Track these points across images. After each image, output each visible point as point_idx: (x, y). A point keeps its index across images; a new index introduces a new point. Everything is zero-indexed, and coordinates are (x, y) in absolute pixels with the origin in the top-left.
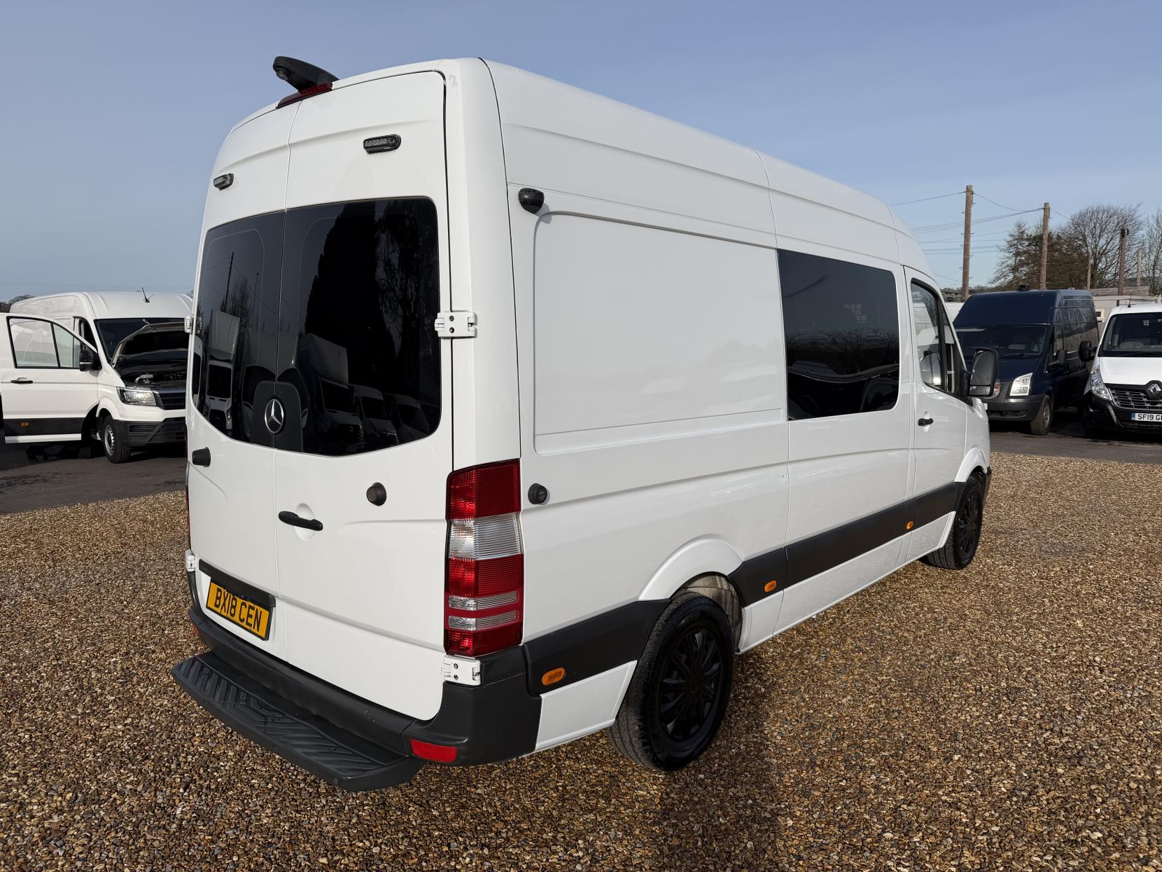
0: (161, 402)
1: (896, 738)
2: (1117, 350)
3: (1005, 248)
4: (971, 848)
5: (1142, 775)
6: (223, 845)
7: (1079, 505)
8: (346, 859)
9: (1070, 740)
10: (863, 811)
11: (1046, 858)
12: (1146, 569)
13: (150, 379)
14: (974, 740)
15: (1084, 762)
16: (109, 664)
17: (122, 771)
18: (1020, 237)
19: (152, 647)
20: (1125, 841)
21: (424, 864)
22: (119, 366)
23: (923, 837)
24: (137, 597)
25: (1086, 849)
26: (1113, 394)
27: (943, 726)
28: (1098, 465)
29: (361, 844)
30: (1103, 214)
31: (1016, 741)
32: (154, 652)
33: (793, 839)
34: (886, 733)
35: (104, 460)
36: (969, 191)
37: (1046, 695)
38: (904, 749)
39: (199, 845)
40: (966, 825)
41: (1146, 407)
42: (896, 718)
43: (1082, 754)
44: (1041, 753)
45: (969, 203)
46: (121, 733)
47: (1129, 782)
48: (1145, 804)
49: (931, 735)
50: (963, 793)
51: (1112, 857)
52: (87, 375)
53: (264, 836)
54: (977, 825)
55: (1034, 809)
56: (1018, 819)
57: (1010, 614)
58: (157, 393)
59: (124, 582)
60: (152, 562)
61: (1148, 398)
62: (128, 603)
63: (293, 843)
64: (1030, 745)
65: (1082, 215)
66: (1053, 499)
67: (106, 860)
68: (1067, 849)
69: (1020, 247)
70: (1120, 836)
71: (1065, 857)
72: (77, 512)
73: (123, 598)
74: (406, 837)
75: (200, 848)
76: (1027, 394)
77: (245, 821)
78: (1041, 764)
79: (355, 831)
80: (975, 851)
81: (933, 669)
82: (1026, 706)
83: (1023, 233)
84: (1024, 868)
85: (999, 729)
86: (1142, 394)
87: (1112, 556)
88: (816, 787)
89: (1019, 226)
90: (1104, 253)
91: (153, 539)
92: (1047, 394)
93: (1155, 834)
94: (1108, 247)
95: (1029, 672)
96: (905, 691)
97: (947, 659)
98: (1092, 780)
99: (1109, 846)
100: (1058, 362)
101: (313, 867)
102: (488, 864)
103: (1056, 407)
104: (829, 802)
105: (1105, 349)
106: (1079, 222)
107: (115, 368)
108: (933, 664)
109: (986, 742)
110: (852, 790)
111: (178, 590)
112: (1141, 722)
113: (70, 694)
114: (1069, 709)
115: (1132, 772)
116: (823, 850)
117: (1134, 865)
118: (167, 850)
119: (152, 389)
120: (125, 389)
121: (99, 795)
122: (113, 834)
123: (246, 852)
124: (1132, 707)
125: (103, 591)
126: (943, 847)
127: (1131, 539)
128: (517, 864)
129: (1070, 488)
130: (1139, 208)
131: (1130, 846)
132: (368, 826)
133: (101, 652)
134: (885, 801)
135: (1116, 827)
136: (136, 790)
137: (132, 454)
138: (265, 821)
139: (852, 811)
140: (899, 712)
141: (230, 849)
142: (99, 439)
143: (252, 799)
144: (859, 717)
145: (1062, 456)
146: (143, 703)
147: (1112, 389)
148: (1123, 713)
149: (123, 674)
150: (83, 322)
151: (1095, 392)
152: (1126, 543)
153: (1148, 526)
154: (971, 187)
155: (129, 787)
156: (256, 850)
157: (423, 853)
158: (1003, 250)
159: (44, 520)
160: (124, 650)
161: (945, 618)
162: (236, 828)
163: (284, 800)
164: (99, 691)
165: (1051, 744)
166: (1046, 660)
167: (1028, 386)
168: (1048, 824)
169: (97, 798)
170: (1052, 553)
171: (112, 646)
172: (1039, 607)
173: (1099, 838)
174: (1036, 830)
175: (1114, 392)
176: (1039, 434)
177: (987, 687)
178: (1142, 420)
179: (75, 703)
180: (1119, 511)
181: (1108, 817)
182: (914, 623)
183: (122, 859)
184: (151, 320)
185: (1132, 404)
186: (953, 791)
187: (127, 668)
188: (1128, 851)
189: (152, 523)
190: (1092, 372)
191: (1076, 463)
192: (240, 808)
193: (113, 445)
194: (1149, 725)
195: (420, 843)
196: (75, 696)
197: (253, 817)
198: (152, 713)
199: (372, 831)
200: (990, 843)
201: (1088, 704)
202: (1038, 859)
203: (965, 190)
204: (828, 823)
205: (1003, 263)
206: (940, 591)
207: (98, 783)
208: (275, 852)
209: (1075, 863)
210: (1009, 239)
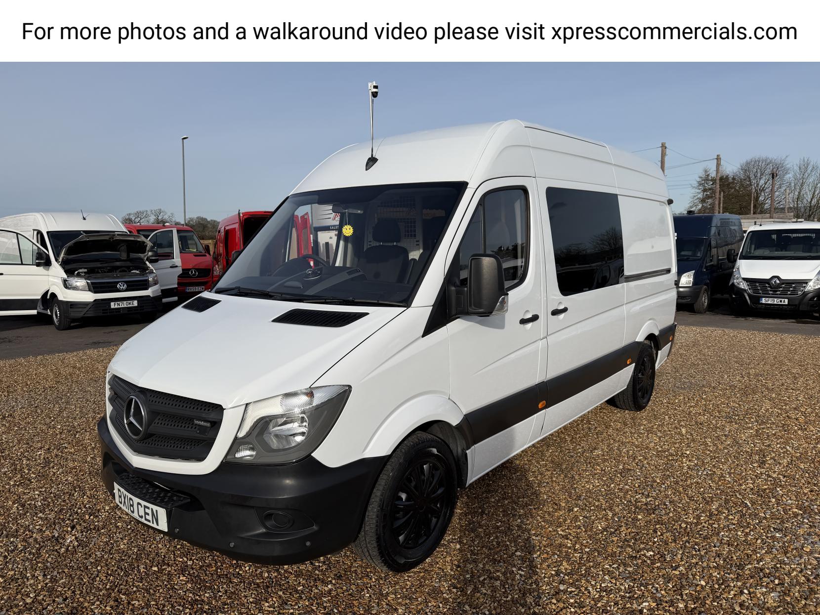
0: (92, 288)
1: (541, 498)
2: (752, 255)
3: (695, 186)
4: (568, 560)
5: (692, 519)
6: (93, 561)
7: (711, 358)
8: (170, 568)
9: (653, 500)
10: (506, 540)
11: (613, 566)
12: (740, 398)
13: (85, 273)
14: (590, 499)
15: (657, 512)
16: (36, 455)
17: (35, 518)
18: (706, 179)
19: (66, 445)
20: (666, 556)
21: (219, 570)
22: (63, 263)
23: (540, 555)
24: (61, 415)
25: (640, 561)
26: (748, 285)
27: (573, 492)
28: (731, 332)
29: (181, 560)
30: (762, 163)
31: (617, 500)
32: (66, 448)
33: (458, 556)
34: (535, 495)
35: (52, 327)
36: (664, 147)
37: (647, 473)
38: (544, 505)
39: (77, 560)
40: (570, 548)
41: (769, 294)
42: (544, 487)
43: (657, 508)
44: (631, 507)
45: (663, 155)
46: (37, 496)
47: (681, 524)
48: (687, 536)
49: (564, 497)
50: (574, 530)
51: (655, 566)
52: (41, 269)
53: (120, 555)
54: (576, 548)
55: (615, 539)
56: (603, 544)
57: (640, 425)
58: (89, 282)
59: (54, 406)
60: (75, 393)
61: (770, 287)
62: (55, 418)
63: (138, 559)
64: (625, 502)
65: (748, 164)
66: (694, 354)
67: (16, 569)
68: (628, 561)
69: (706, 185)
70: (665, 554)
71: (625, 565)
72: (29, 362)
73: (52, 415)
74: (211, 555)
75: (77, 562)
76: (691, 285)
77: (109, 548)
78: (629, 513)
79: (179, 552)
80: (570, 562)
81: (578, 458)
82: (631, 480)
83: (708, 175)
84: (598, 571)
85: (609, 493)
86: (767, 285)
87: (721, 390)
88: (481, 526)
89: (706, 171)
90: (763, 190)
91: (78, 378)
92: (705, 285)
93: (687, 553)
94: (766, 186)
95: (640, 460)
96: (555, 471)
97: (590, 452)
98: (658, 523)
99: (656, 560)
100: (712, 263)
101: (148, 573)
102: (260, 570)
103: (712, 294)
104: (486, 535)
105: (743, 254)
106: (746, 168)
107: (60, 265)
108: (579, 455)
109: (599, 501)
110: (503, 528)
111: (90, 410)
112: (702, 489)
113: (7, 473)
114: (659, 481)
115: (686, 518)
116: (475, 562)
117: (667, 570)
118: (56, 564)
119: (86, 279)
120: (67, 279)
121: (17, 532)
122: (23, 554)
123: (107, 564)
124: (699, 480)
125: (39, 411)
126: (550, 560)
127: (737, 380)
128: (278, 570)
129: (709, 348)
130: (787, 159)
131: (668, 559)
132: (188, 549)
133: (32, 448)
134: (523, 535)
135: (664, 549)
136: (41, 530)
137: (72, 325)
138: (122, 547)
139: (500, 540)
140: (548, 483)
141: (96, 563)
142: (49, 313)
143: (116, 534)
144: (521, 486)
145: (710, 327)
146: (54, 479)
147: (747, 282)
148: (692, 484)
149: (44, 461)
150: (39, 233)
151: (736, 284)
152: (733, 382)
153: (752, 371)
154: (665, 143)
155: (37, 527)
156: (113, 564)
157: (220, 564)
158: (695, 187)
159: (5, 367)
160: (47, 447)
161: (596, 428)
162: (103, 551)
163: (137, 534)
164: (27, 471)
165: (639, 502)
166: (653, 452)
167: (692, 279)
168: (622, 547)
169: (15, 534)
170: (681, 387)
171: (39, 445)
172: (660, 421)
173: (651, 555)
174: (612, 551)
175: (749, 284)
176: (699, 312)
177: (609, 469)
178: (767, 303)
179: (10, 479)
180: (736, 362)
181: (661, 543)
182: (574, 430)
183: (26, 569)
184: (86, 232)
185: (761, 292)
186: (567, 529)
187: (47, 458)
188: (667, 562)
189: (79, 369)
190: (734, 270)
191: (719, 332)
192: (107, 540)
193: (58, 318)
194: (706, 491)
195: (219, 559)
196: (10, 474)
197: (115, 545)
198: (60, 484)
199: (190, 552)
200: (581, 558)
201: (672, 478)
202: (608, 567)
203: (661, 146)
204: (483, 547)
205: (694, 196)
206: (598, 411)
207: (17, 525)
208: (126, 564)
209: (630, 569)
210: (699, 180)
